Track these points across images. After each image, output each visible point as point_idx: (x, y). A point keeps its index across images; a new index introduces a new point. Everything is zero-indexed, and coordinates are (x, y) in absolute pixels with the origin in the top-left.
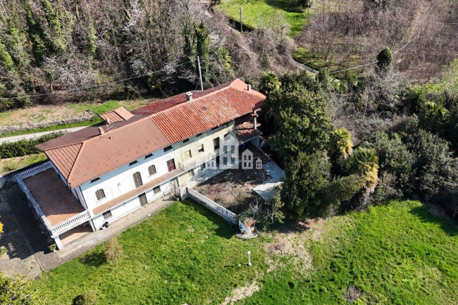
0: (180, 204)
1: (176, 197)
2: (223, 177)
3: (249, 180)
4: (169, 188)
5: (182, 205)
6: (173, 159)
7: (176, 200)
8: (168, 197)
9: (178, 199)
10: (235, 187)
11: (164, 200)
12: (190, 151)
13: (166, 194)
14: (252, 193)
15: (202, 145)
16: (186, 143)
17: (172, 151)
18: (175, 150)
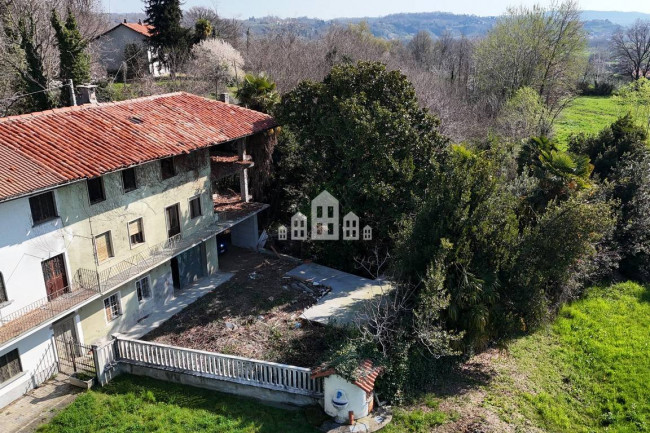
0: (100, 398)
1: (79, 383)
2: (202, 311)
3: (277, 303)
4: (50, 361)
5: (105, 397)
6: (61, 257)
7: (83, 389)
8: (50, 389)
9: (90, 383)
10: (251, 322)
11: (35, 401)
12: (108, 234)
13: (39, 380)
14: (301, 327)
15: (140, 221)
16: (97, 206)
17: (57, 228)
18: (68, 224)
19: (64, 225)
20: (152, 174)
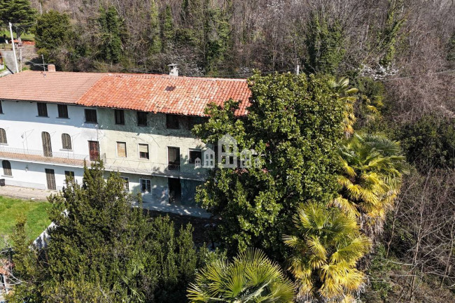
6: (97, 143)
12: (125, 144)
15: (148, 146)
16: (119, 126)
17: (96, 128)
18: (102, 129)
19: (100, 128)
20: (159, 122)
